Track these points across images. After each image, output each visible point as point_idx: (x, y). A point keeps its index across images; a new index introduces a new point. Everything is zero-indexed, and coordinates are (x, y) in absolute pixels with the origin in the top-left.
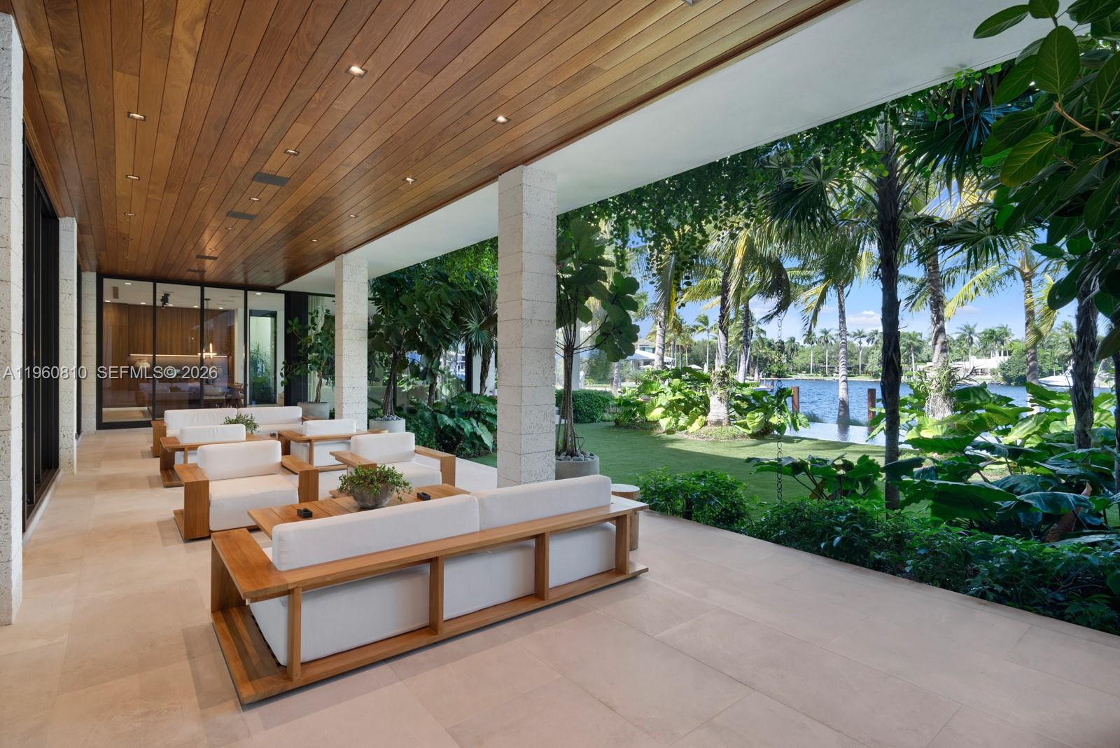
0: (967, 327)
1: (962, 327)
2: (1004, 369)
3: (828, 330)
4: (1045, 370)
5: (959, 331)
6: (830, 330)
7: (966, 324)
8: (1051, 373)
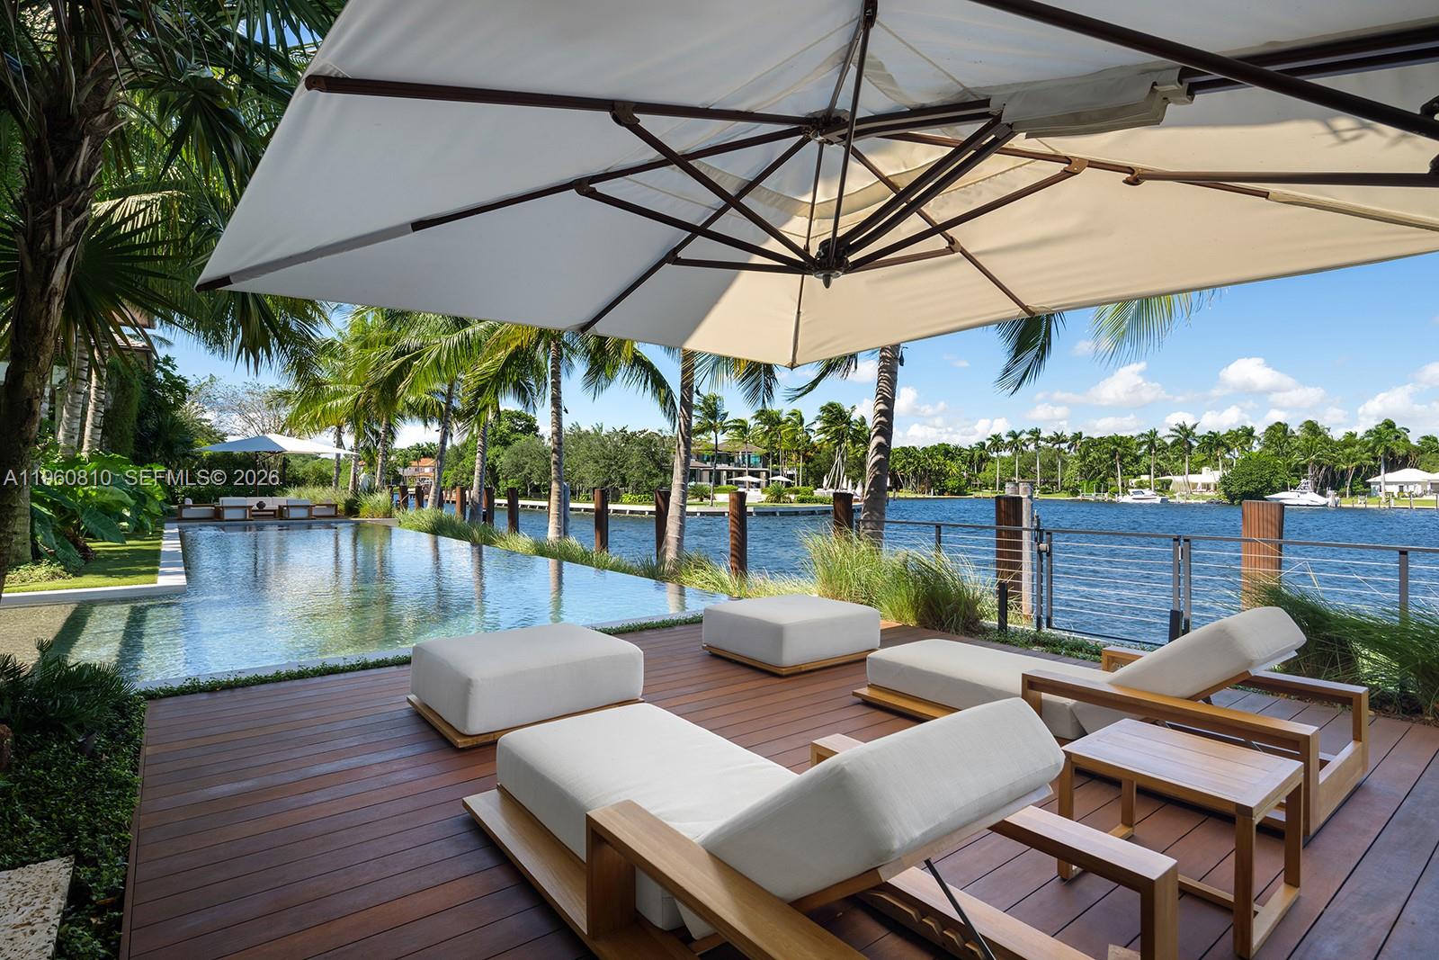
0: (1183, 428)
1: (1177, 428)
2: (1225, 483)
3: (1017, 432)
4: (1275, 484)
5: (1173, 433)
6: (1020, 434)
7: (1182, 424)
8: (1284, 488)
